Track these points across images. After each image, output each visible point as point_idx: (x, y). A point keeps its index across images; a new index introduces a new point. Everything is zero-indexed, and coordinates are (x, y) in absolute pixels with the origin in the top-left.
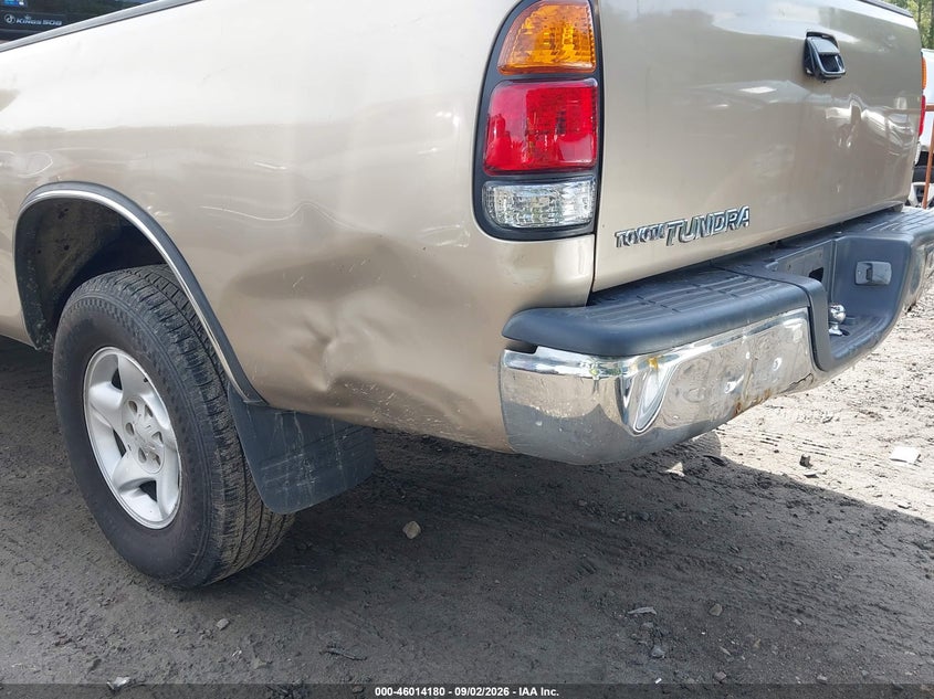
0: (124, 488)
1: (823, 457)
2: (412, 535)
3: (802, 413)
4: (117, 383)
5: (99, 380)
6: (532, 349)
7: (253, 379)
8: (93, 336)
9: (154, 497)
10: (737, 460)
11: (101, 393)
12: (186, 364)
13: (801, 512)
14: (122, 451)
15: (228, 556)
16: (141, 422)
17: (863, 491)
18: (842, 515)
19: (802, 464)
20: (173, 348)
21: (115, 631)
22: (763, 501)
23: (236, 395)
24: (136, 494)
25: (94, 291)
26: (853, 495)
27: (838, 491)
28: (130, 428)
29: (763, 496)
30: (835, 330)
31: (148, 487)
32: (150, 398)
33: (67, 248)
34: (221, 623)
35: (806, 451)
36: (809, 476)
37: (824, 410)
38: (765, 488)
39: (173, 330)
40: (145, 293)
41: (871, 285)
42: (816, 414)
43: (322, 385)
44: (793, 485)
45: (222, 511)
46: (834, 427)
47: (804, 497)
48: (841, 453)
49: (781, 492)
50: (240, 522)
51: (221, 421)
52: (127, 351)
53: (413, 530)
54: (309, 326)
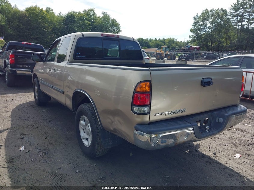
0: (83, 139)
1: (219, 154)
2: (131, 155)
3: (220, 143)
4: (85, 121)
5: (82, 120)
6: (138, 131)
7: (103, 125)
8: (82, 113)
9: (88, 141)
10: (201, 151)
11: (82, 122)
12: (94, 121)
13: (208, 164)
14: (84, 133)
15: (97, 154)
16: (87, 128)
17: (224, 162)
18: (216, 166)
19: (214, 154)
20: (93, 118)
21: (78, 163)
22: (201, 160)
23: (100, 128)
24: (85, 140)
25: (83, 106)
26: (221, 162)
27: (219, 161)
28: (86, 129)
29: (201, 159)
30: (207, 131)
31: (87, 139)
32: (89, 125)
33: (81, 97)
34: (95, 165)
35: (216, 152)
36: (214, 157)
37: (226, 143)
38: (203, 158)
39: (93, 115)
40: (90, 108)
41: (219, 123)
42: (223, 144)
43: (112, 129)
44: (209, 158)
45: (97, 146)
46: (226, 147)
47: (210, 161)
48: (224, 153)
49: (206, 159)
50: (100, 148)
51: (98, 131)
52: (86, 117)
53: (131, 154)
54: (111, 120)
